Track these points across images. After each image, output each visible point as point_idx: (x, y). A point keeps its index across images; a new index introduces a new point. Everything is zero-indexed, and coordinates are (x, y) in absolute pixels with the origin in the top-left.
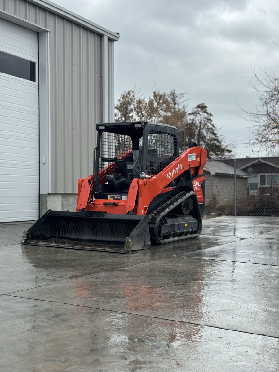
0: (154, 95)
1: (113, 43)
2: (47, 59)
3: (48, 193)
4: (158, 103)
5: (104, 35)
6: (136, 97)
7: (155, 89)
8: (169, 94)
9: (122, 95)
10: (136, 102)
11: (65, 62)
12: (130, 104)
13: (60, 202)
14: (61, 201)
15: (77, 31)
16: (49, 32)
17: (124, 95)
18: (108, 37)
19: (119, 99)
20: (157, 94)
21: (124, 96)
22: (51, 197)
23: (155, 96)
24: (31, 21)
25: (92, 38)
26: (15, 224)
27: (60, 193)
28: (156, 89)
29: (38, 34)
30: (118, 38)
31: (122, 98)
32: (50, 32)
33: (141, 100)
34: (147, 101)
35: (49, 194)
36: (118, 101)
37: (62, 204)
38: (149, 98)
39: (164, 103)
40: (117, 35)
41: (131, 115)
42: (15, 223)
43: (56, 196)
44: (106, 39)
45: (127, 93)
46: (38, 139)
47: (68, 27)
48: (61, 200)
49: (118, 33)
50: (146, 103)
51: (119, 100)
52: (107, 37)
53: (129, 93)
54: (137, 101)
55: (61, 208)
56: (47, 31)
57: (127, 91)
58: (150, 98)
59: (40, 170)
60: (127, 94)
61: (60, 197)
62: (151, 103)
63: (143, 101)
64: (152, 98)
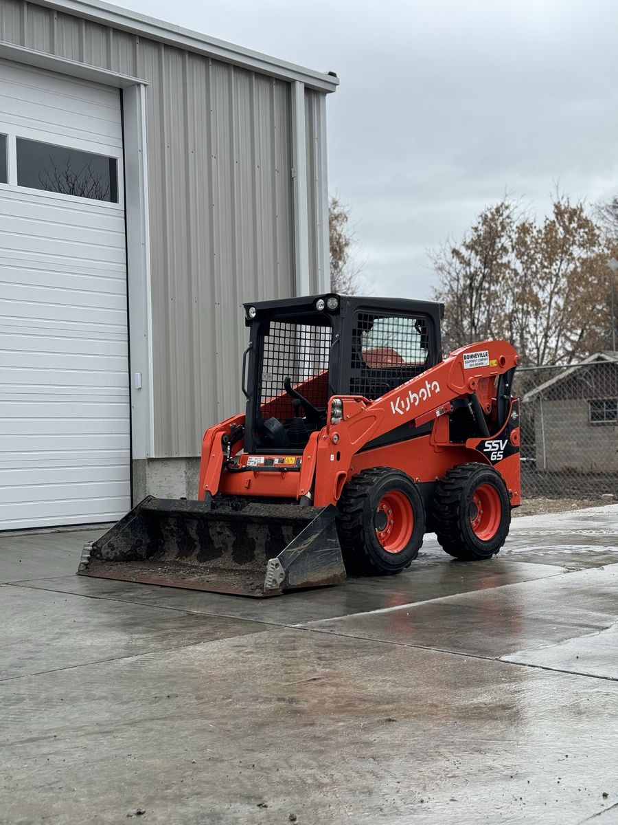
0: (556, 211)
1: (321, 98)
2: (140, 148)
3: (148, 457)
4: (567, 230)
5: (295, 81)
6: (514, 217)
7: (558, 198)
8: (610, 206)
9: (481, 216)
10: (516, 230)
11: (190, 151)
12: (500, 237)
13: (182, 476)
14: (184, 475)
15: (219, 77)
16: (142, 87)
17: (486, 216)
18: (305, 84)
19: (475, 225)
20: (563, 208)
21: (485, 219)
22: (158, 465)
23: (559, 213)
24: (94, 63)
25: (262, 91)
26: (60, 532)
27: (180, 456)
28: (560, 197)
29: (121, 92)
30: (333, 86)
31: (482, 222)
32: (145, 85)
33: (527, 225)
34: (540, 225)
35: (151, 460)
36: (473, 230)
37: (188, 483)
38: (544, 219)
39: (580, 226)
40: (331, 79)
41: (505, 260)
42: (59, 530)
43: (171, 464)
44: (299, 90)
45: (493, 210)
46: (127, 332)
47: (196, 70)
48: (186, 473)
49: (331, 74)
50: (539, 232)
51: (476, 229)
52: (303, 85)
53: (498, 210)
54: (517, 227)
55: (185, 492)
56: (139, 84)
57: (495, 207)
58: (547, 219)
59: (132, 405)
60: (495, 213)
61: (183, 466)
62: (550, 228)
63: (532, 227)
64: (552, 217)
